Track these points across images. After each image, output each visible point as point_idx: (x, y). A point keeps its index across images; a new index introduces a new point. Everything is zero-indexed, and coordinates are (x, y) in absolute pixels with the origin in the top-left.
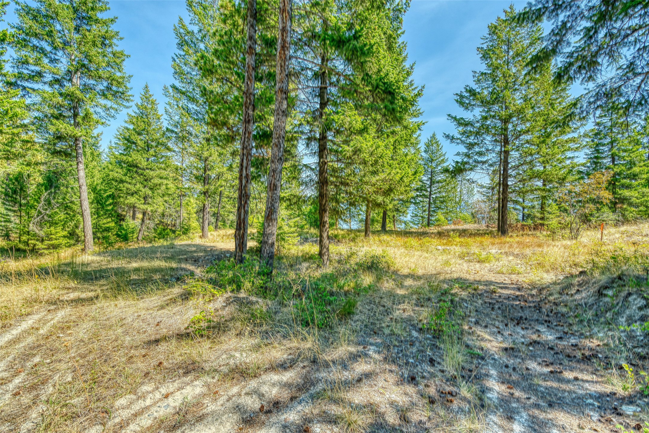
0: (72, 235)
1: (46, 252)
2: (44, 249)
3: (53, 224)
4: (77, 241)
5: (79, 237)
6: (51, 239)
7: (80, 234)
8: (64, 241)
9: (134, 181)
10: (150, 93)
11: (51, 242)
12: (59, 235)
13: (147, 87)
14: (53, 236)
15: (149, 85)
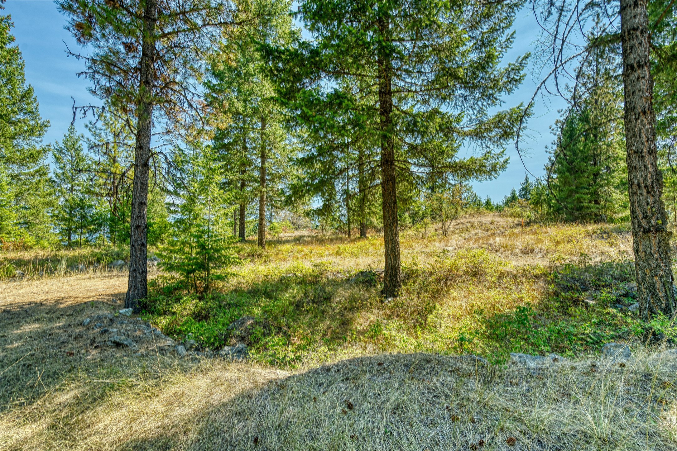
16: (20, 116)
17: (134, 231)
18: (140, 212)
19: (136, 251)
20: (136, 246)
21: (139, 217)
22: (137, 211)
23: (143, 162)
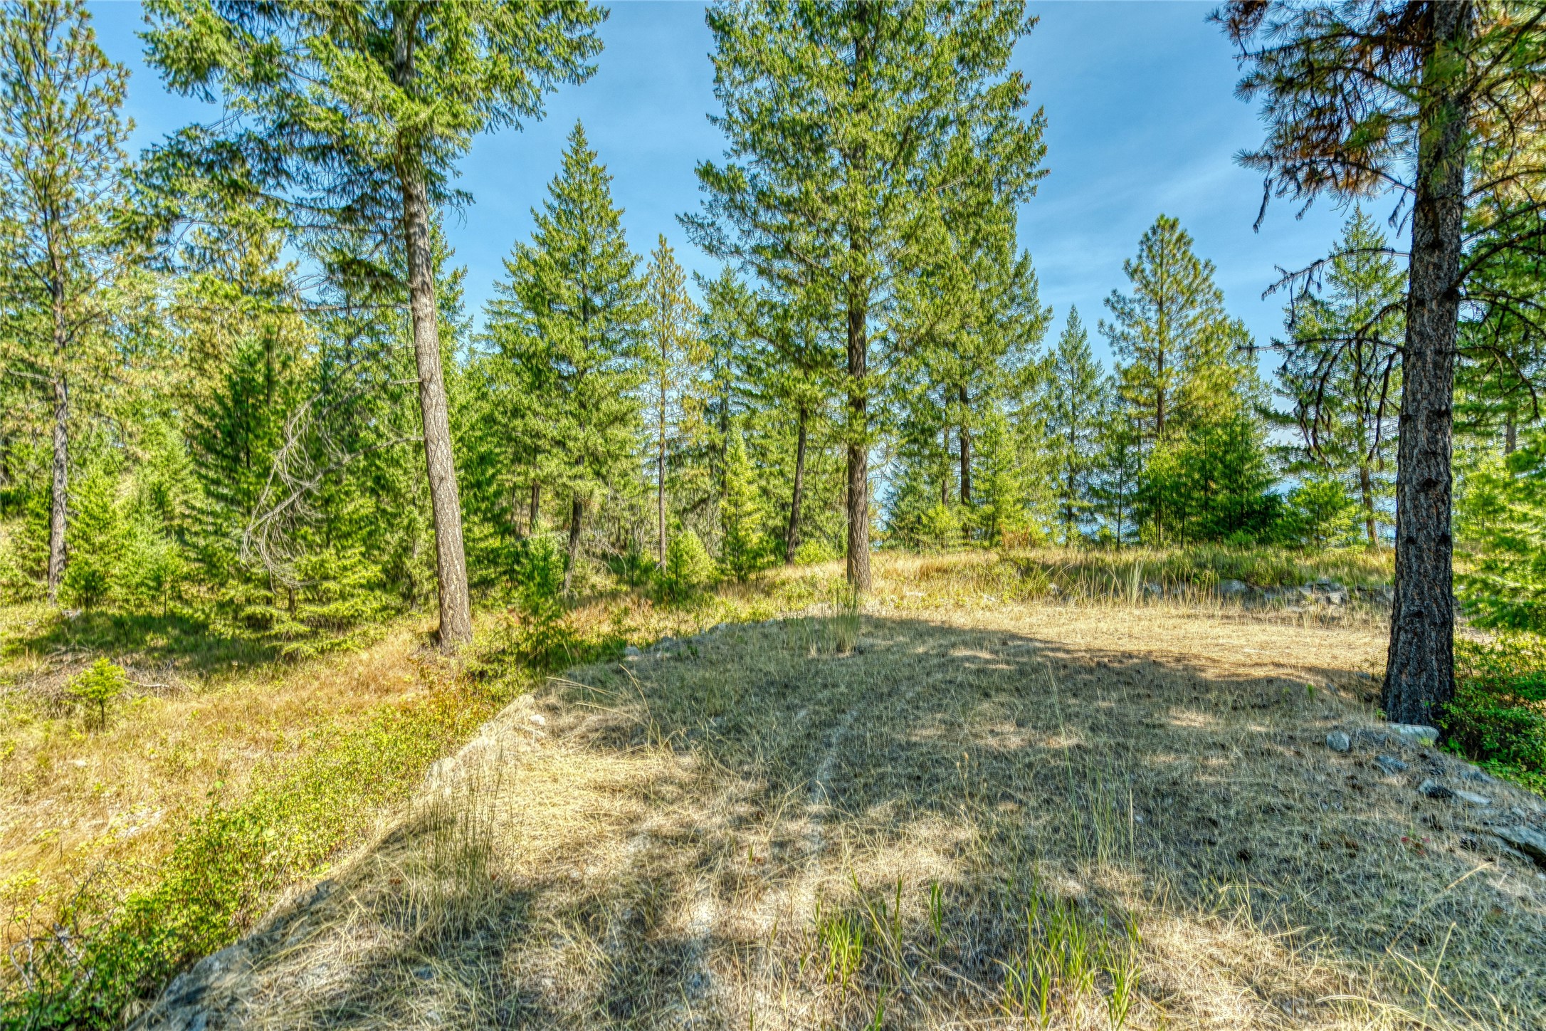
0: (395, 577)
1: (307, 648)
2: (299, 636)
3: (334, 531)
4: (408, 597)
5: (413, 584)
6: (325, 599)
7: (416, 573)
8: (370, 603)
9: (551, 411)
10: (588, 149)
11: (325, 610)
12: (351, 579)
13: (579, 131)
14: (331, 585)
15: (584, 126)
16: (1013, 312)
17: (1414, 499)
18: (1433, 440)
19: (1420, 558)
20: (1421, 539)
21: (1430, 454)
22: (1423, 438)
23: (1441, 286)
